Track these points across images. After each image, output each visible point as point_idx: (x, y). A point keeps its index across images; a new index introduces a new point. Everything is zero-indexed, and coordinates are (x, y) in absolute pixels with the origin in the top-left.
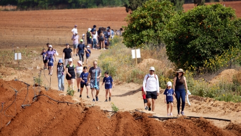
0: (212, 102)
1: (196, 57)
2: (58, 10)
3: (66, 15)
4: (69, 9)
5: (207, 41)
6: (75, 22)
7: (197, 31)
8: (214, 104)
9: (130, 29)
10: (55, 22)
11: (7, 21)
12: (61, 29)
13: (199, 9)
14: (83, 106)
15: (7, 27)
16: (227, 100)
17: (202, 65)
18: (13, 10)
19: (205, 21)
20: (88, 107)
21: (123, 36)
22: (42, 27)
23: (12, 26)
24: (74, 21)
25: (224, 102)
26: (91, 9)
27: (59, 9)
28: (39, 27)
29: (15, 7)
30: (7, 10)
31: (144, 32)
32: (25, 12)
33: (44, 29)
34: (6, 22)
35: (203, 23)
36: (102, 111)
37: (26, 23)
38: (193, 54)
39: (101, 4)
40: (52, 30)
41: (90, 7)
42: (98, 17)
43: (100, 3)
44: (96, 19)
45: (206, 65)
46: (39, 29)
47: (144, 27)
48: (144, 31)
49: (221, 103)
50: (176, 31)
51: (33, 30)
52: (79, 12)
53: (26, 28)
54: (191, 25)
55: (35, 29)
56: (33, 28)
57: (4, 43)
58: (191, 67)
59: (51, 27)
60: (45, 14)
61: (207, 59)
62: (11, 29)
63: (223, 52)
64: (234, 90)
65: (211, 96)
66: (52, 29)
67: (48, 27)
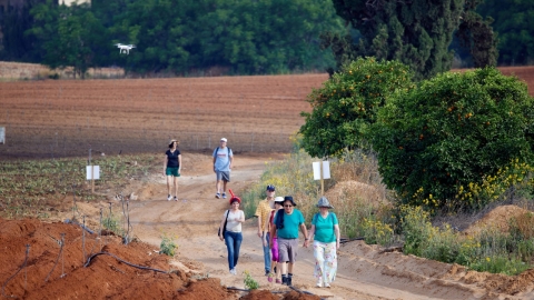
0: (462, 274)
1: (439, 179)
2: (208, 78)
3: (221, 88)
4: (231, 75)
5: (462, 145)
6: (238, 103)
7: (442, 124)
8: (467, 277)
9: (318, 119)
10: (196, 102)
11: (98, 99)
12: (206, 117)
13: (446, 79)
14: (185, 278)
15: (95, 113)
16: (495, 271)
17: (451, 196)
18: (117, 77)
19: (461, 104)
20: (193, 279)
21: (302, 132)
22: (169, 113)
23: (106, 109)
24: (236, 100)
25: (487, 273)
26: (277, 77)
27: (209, 76)
28: (162, 112)
29: (122, 72)
30: (105, 77)
31: (347, 126)
32: (140, 82)
33: (172, 116)
34: (95, 102)
35: (456, 109)
36: (224, 287)
37: (137, 104)
38: (433, 172)
39: (298, 67)
40: (188, 119)
41: (276, 72)
42: (288, 92)
43: (296, 64)
44: (283, 98)
45: (461, 196)
46: (161, 116)
47: (347, 114)
48: (347, 124)
49: (481, 277)
50: (399, 123)
51: (148, 118)
52: (250, 83)
53: (134, 115)
54: (430, 112)
55: (152, 115)
56: (149, 115)
57: (81, 144)
58: (430, 200)
59: (186, 114)
60: (178, 85)
61: (462, 183)
62: (103, 117)
63: (496, 170)
64: (510, 248)
65: (462, 262)
66: (189, 116)
67: (181, 113)
